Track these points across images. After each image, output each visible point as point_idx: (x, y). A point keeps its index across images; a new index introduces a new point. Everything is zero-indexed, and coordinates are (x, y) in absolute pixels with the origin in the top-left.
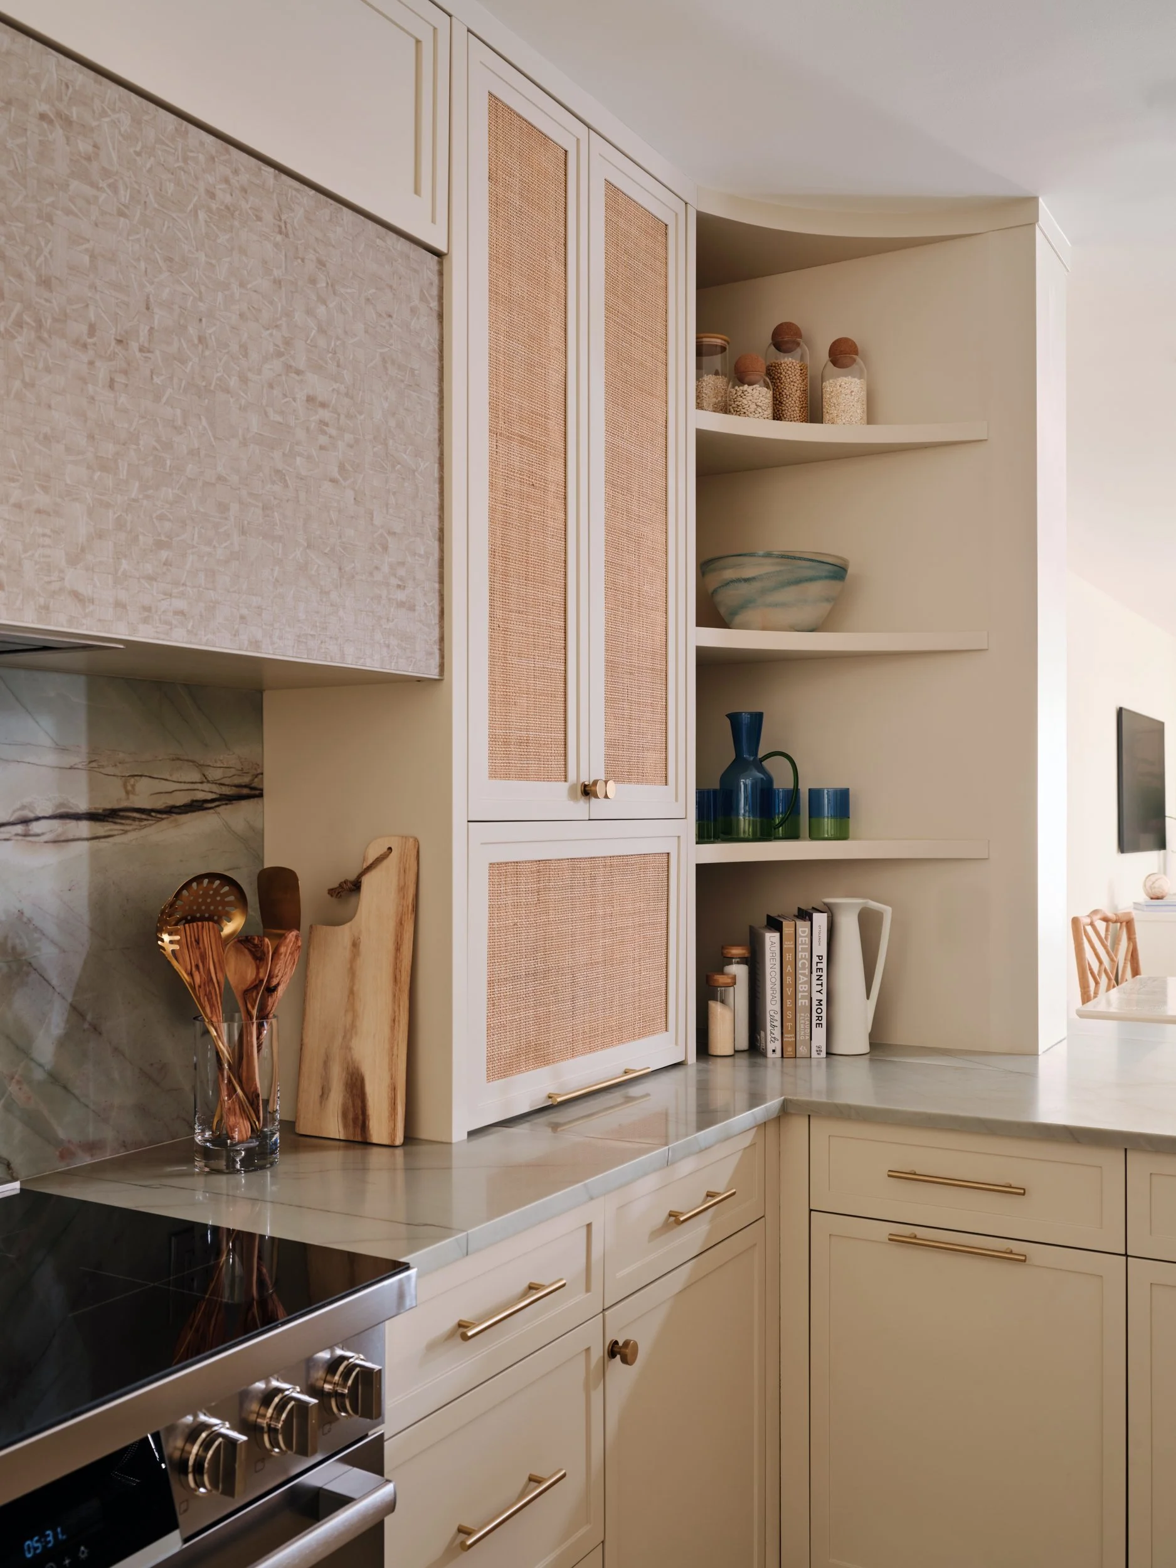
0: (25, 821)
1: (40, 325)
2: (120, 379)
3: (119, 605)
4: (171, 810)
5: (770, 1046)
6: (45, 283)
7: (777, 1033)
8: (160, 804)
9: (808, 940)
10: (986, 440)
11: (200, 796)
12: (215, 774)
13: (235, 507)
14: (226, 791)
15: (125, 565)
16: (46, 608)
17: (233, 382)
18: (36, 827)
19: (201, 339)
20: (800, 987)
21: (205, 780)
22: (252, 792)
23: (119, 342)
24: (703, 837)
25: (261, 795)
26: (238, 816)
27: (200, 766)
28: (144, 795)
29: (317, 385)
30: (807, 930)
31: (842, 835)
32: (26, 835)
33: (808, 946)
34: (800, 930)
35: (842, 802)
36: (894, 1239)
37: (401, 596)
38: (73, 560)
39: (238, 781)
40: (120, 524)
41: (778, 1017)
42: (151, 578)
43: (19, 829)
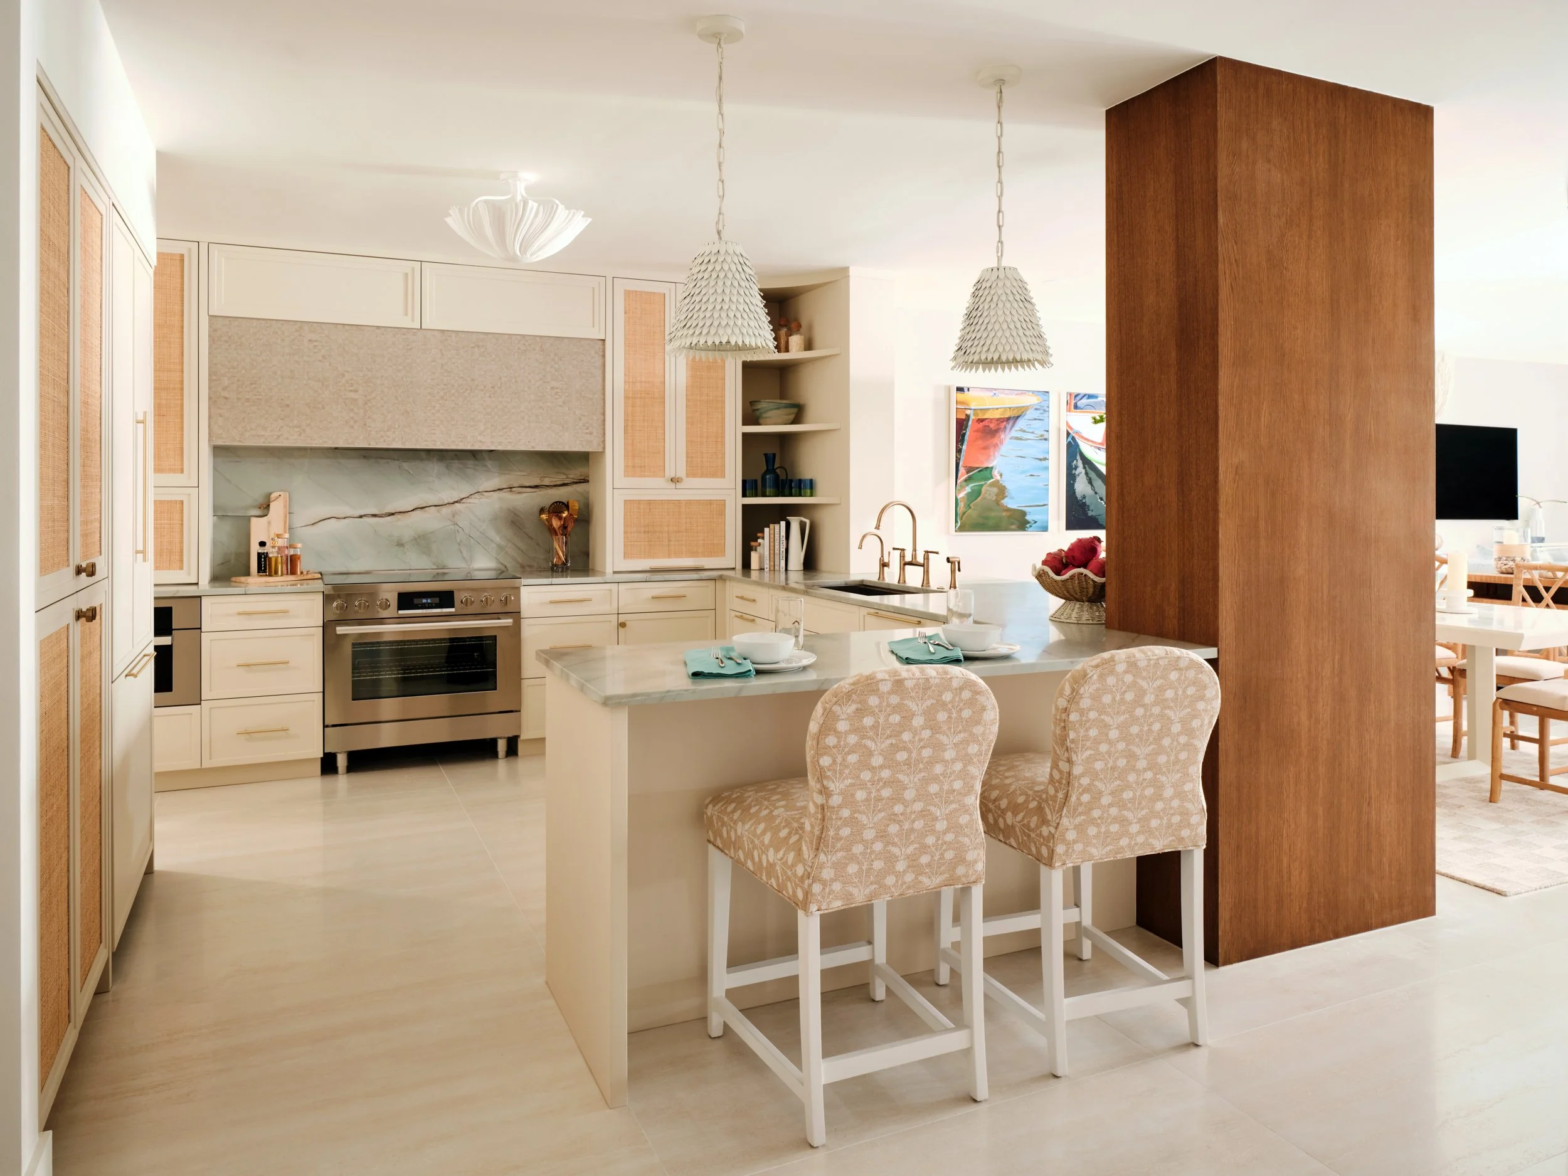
0: (511, 488)
1: (471, 389)
2: (492, 395)
3: (492, 442)
4: (555, 486)
5: (766, 566)
6: (473, 380)
7: (768, 562)
8: (552, 484)
9: (778, 531)
10: (838, 354)
11: (566, 482)
12: (572, 476)
13: (527, 417)
14: (575, 481)
15: (494, 434)
16: (473, 445)
17: (526, 389)
18: (513, 489)
19: (516, 382)
20: (776, 547)
21: (568, 478)
22: (585, 481)
23: (492, 388)
24: (744, 495)
25: (588, 482)
26: (580, 488)
27: (565, 474)
28: (547, 482)
29: (554, 384)
30: (778, 527)
31: (811, 495)
32: (511, 491)
33: (778, 533)
34: (776, 527)
35: (811, 484)
36: (736, 616)
37: (588, 431)
38: (480, 434)
39: (580, 478)
40: (492, 426)
41: (768, 557)
42: (501, 436)
43: (509, 490)
